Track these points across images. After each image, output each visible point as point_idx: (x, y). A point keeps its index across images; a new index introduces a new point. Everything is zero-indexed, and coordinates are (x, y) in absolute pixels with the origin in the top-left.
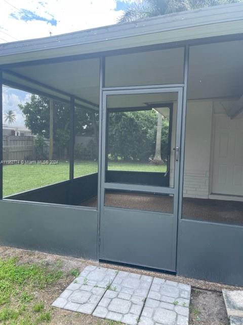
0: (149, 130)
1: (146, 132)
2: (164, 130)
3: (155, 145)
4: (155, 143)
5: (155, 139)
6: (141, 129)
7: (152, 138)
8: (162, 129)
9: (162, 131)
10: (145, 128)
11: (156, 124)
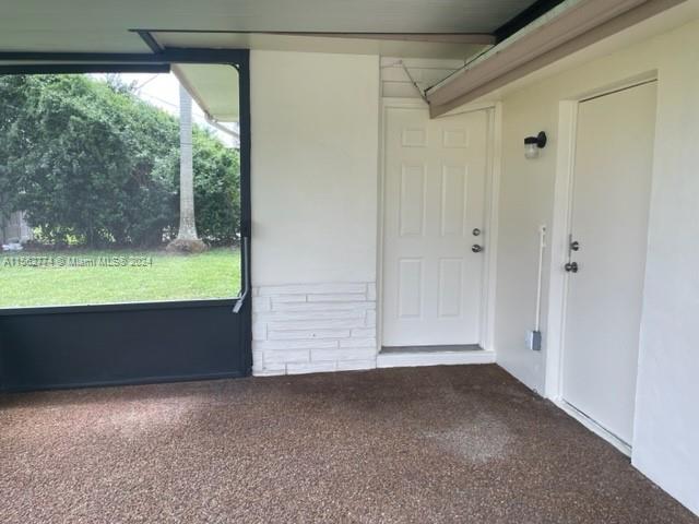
0: (157, 160)
1: (147, 165)
2: (200, 161)
3: (179, 200)
4: (179, 194)
5: (177, 183)
6: (133, 154)
7: (168, 181)
8: (194, 157)
9: (194, 162)
10: (145, 153)
11: (177, 142)
